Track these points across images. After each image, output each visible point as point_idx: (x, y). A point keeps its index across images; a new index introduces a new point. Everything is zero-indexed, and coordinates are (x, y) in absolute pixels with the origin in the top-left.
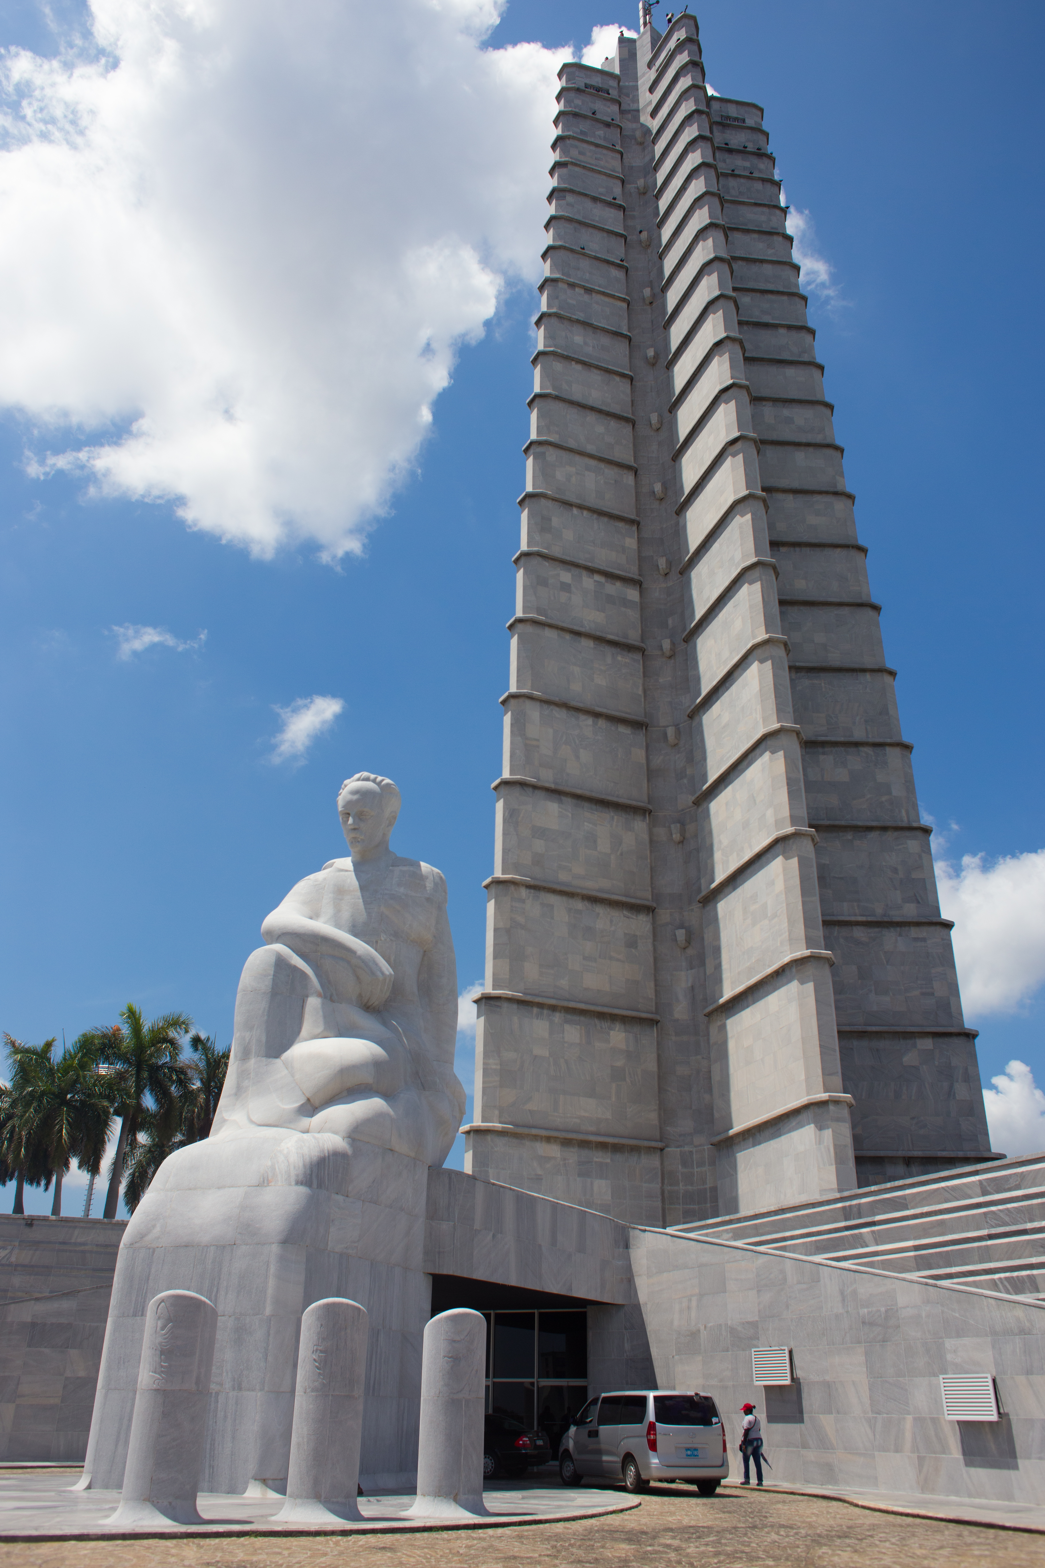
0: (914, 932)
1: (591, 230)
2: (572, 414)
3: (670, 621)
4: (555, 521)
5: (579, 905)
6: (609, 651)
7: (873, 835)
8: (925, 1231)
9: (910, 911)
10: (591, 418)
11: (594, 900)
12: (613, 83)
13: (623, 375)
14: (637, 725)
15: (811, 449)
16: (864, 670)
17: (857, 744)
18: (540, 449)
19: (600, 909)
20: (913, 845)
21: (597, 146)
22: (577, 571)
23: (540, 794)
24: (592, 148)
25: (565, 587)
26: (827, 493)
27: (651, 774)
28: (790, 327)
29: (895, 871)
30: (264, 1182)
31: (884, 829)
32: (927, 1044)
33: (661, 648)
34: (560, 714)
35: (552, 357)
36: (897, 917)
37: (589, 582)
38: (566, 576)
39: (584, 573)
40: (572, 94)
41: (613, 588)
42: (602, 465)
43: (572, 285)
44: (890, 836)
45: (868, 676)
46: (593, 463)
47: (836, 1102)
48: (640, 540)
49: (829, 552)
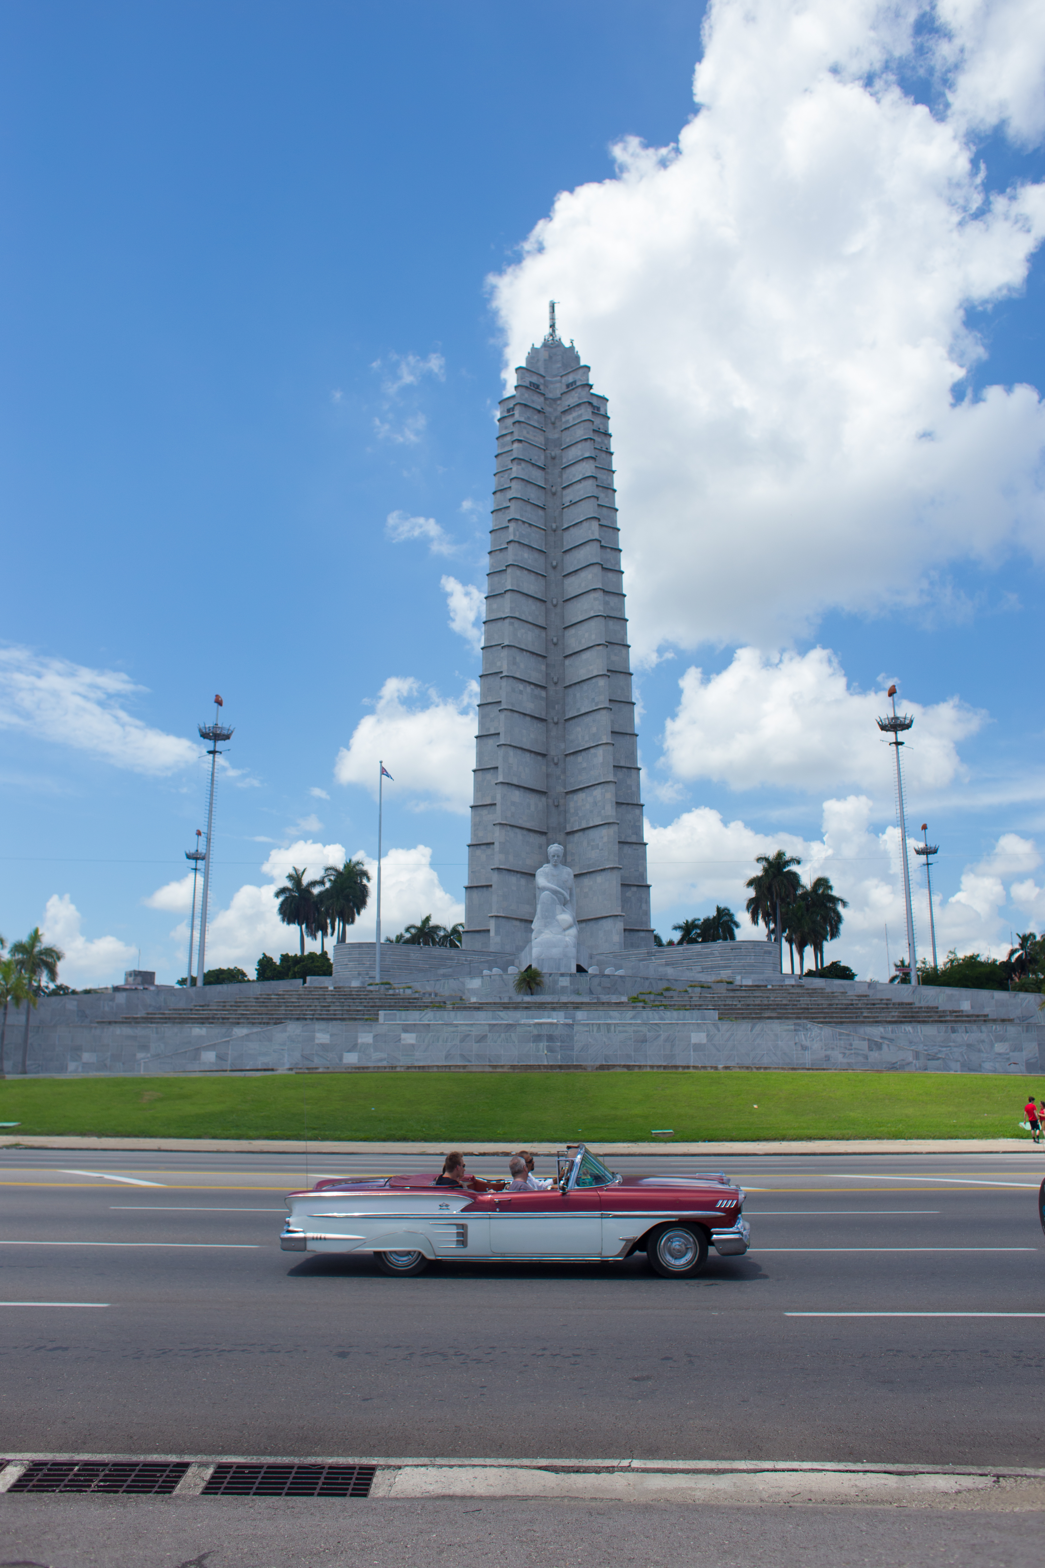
0: (635, 846)
1: (532, 485)
2: (523, 599)
3: (557, 706)
4: (518, 659)
5: (525, 832)
6: (535, 721)
7: (624, 806)
8: (668, 958)
9: (633, 839)
10: (531, 601)
11: (529, 830)
12: (542, 381)
13: (543, 575)
14: (544, 755)
15: (615, 620)
16: (627, 734)
17: (621, 767)
18: (512, 620)
19: (531, 834)
20: (637, 811)
21: (535, 427)
22: (525, 684)
23: (513, 787)
24: (532, 428)
25: (521, 692)
26: (620, 644)
27: (548, 776)
28: (612, 549)
29: (630, 821)
31: (628, 804)
32: (634, 889)
33: (553, 719)
34: (519, 752)
35: (516, 568)
36: (629, 841)
37: (529, 689)
38: (521, 687)
39: (527, 684)
40: (524, 390)
41: (538, 691)
42: (534, 627)
43: (524, 522)
44: (630, 807)
45: (628, 736)
46: (531, 626)
47: (621, 916)
48: (547, 666)
49: (618, 675)
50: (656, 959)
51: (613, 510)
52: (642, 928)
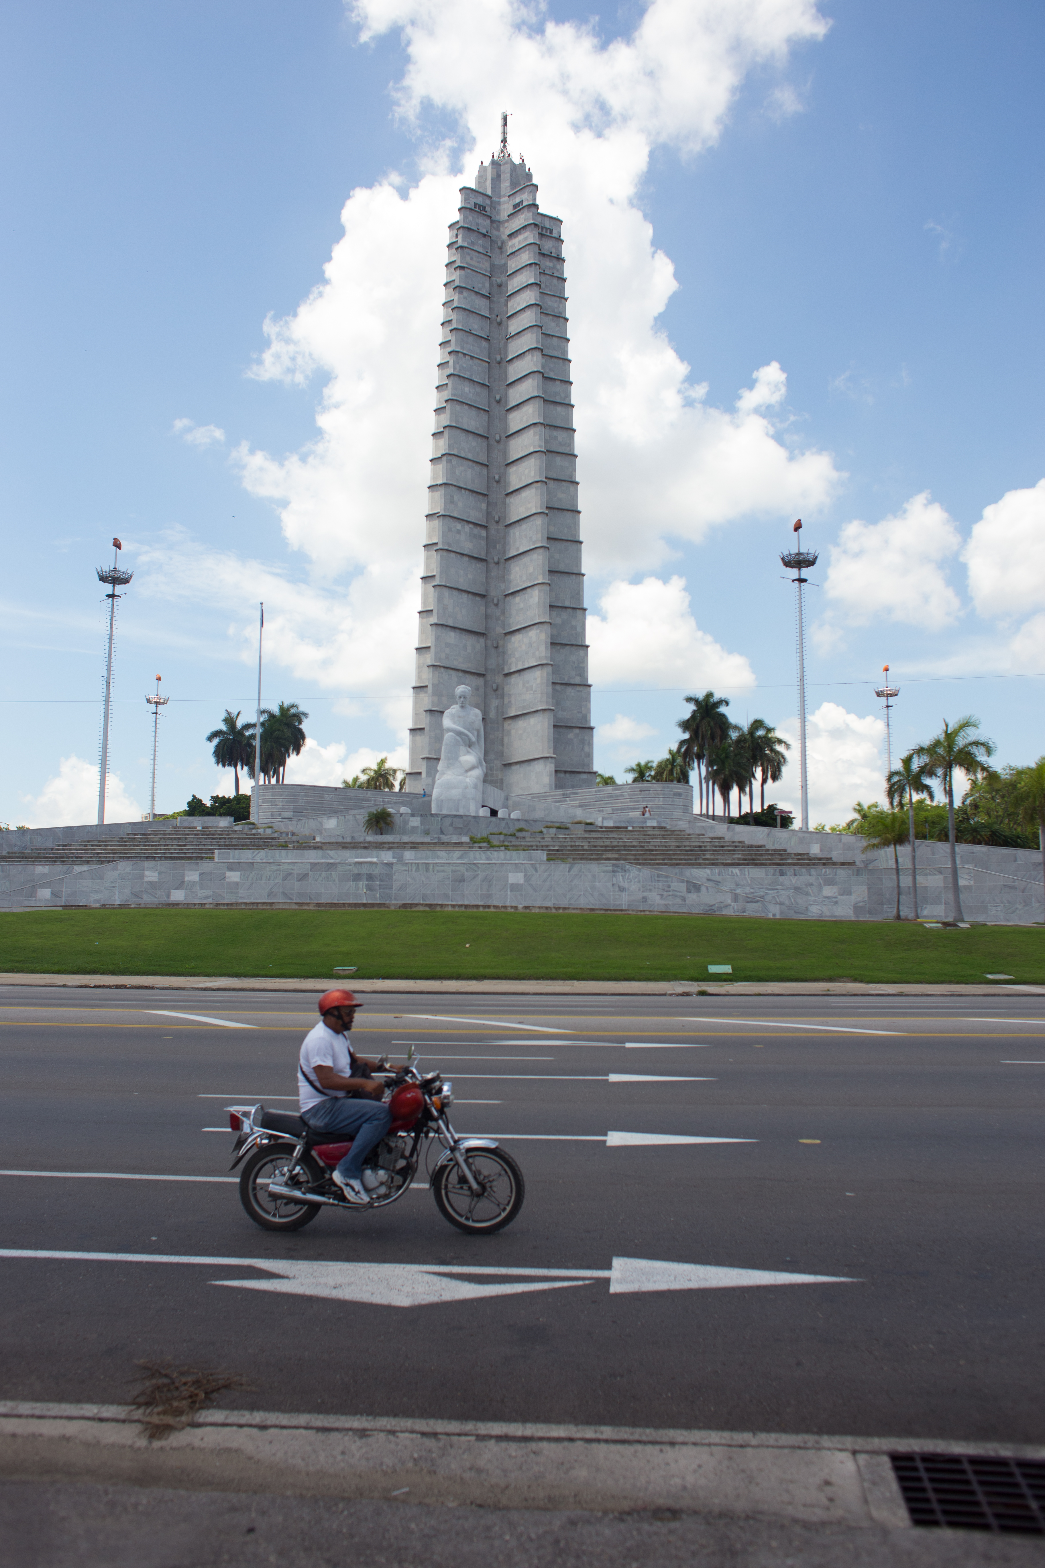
0: (578, 688)
1: (474, 315)
2: (463, 436)
3: (498, 546)
4: (456, 498)
5: (460, 674)
6: (474, 561)
7: (568, 648)
8: (582, 800)
9: (577, 680)
10: (471, 437)
11: (465, 672)
12: (488, 202)
13: (485, 410)
14: (483, 596)
15: (564, 456)
16: (573, 574)
17: (566, 608)
18: (450, 458)
19: (467, 676)
20: (582, 653)
21: (479, 252)
22: (463, 523)
23: (448, 629)
24: (477, 254)
25: (458, 532)
26: (568, 481)
27: (487, 617)
28: (561, 381)
29: (574, 663)
30: (466, 788)
31: (572, 645)
32: (577, 731)
33: (493, 559)
34: (455, 593)
35: (455, 402)
36: (572, 682)
37: (467, 528)
38: (459, 526)
39: (466, 524)
40: (468, 212)
41: (477, 530)
42: (474, 465)
43: (465, 354)
44: (574, 648)
45: (574, 576)
46: (471, 463)
47: (551, 757)
48: (488, 504)
49: (565, 513)
50: (571, 801)
51: (565, 340)
52: (583, 770)
